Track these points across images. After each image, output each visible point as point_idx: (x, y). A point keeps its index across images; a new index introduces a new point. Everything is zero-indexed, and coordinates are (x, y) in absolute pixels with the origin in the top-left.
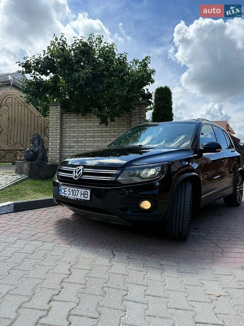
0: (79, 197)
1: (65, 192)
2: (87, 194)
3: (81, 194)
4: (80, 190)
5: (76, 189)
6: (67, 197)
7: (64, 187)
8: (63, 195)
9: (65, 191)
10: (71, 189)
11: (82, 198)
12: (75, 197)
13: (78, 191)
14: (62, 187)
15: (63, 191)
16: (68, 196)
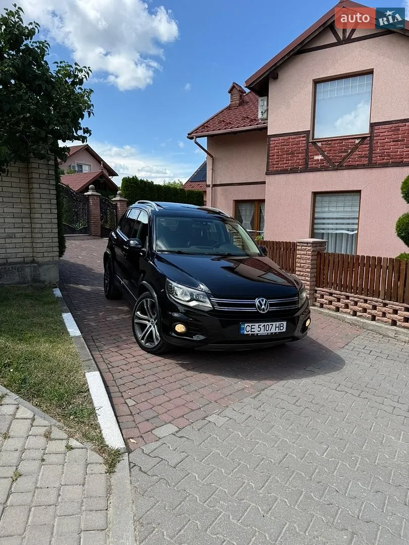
0: (273, 331)
1: (252, 330)
2: (283, 326)
3: (276, 327)
4: (274, 324)
5: (269, 324)
6: (257, 334)
7: (250, 325)
8: (250, 333)
9: (251, 328)
10: (262, 324)
11: (277, 331)
12: (269, 332)
13: (272, 325)
14: (246, 325)
15: (249, 329)
16: (258, 332)
